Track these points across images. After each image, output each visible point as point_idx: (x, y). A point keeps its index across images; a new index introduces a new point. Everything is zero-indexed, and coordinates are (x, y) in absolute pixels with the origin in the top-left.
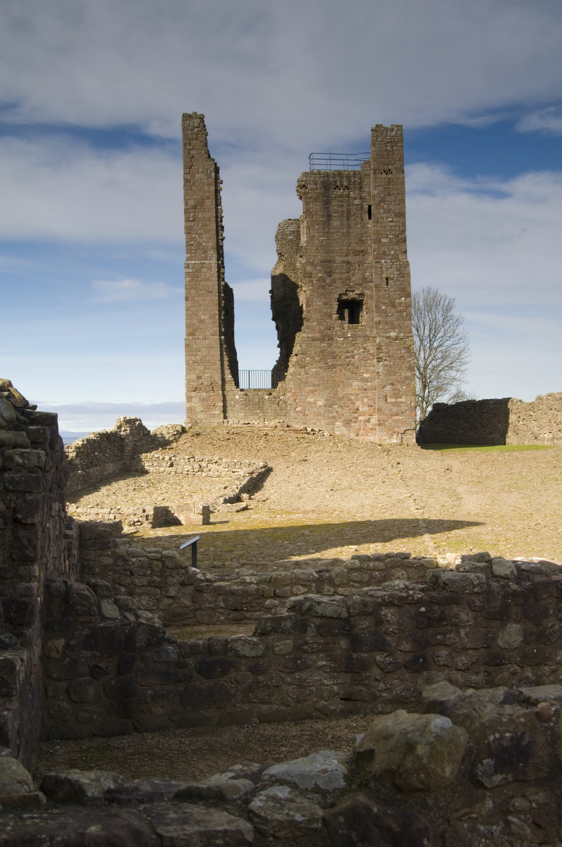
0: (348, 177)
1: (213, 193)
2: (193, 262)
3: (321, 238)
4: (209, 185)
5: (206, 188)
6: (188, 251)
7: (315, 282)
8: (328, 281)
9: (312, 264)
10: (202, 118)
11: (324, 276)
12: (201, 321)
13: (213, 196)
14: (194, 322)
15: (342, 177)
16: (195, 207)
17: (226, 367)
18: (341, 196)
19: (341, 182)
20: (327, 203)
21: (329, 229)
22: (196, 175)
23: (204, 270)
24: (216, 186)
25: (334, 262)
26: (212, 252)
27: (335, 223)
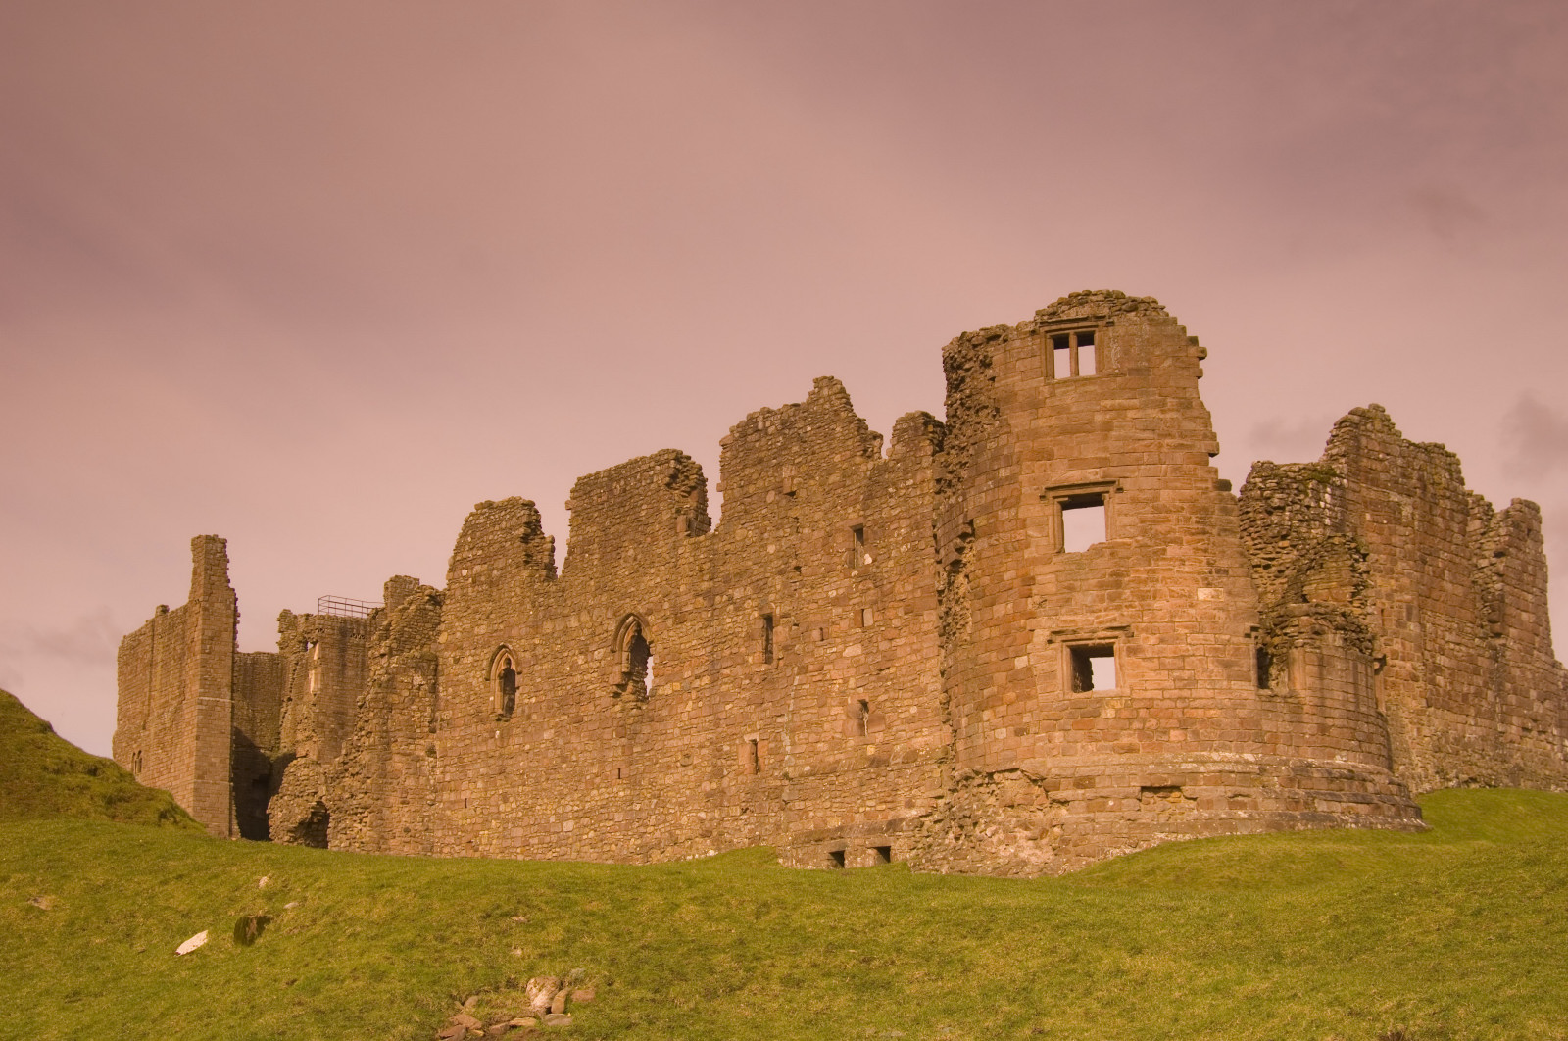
0: (365, 627)
1: (232, 625)
2: (207, 698)
3: (335, 687)
4: (228, 616)
5: (225, 619)
6: (202, 686)
7: (327, 733)
8: (340, 733)
9: (325, 713)
10: (224, 543)
11: (337, 727)
12: (212, 764)
13: (231, 629)
14: (205, 764)
15: (359, 625)
16: (211, 639)
17: (234, 816)
18: (357, 645)
19: (358, 630)
20: (343, 651)
21: (344, 678)
22: (216, 605)
23: (218, 708)
24: (235, 619)
25: (347, 715)
26: (226, 689)
27: (350, 673)
